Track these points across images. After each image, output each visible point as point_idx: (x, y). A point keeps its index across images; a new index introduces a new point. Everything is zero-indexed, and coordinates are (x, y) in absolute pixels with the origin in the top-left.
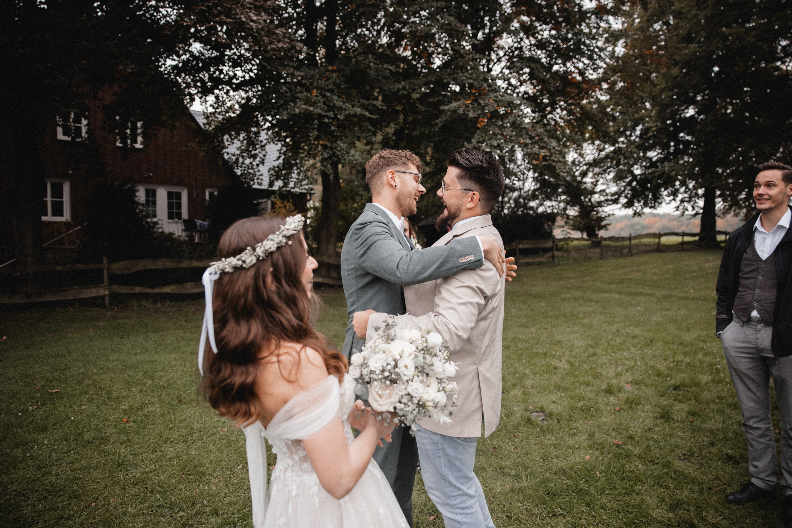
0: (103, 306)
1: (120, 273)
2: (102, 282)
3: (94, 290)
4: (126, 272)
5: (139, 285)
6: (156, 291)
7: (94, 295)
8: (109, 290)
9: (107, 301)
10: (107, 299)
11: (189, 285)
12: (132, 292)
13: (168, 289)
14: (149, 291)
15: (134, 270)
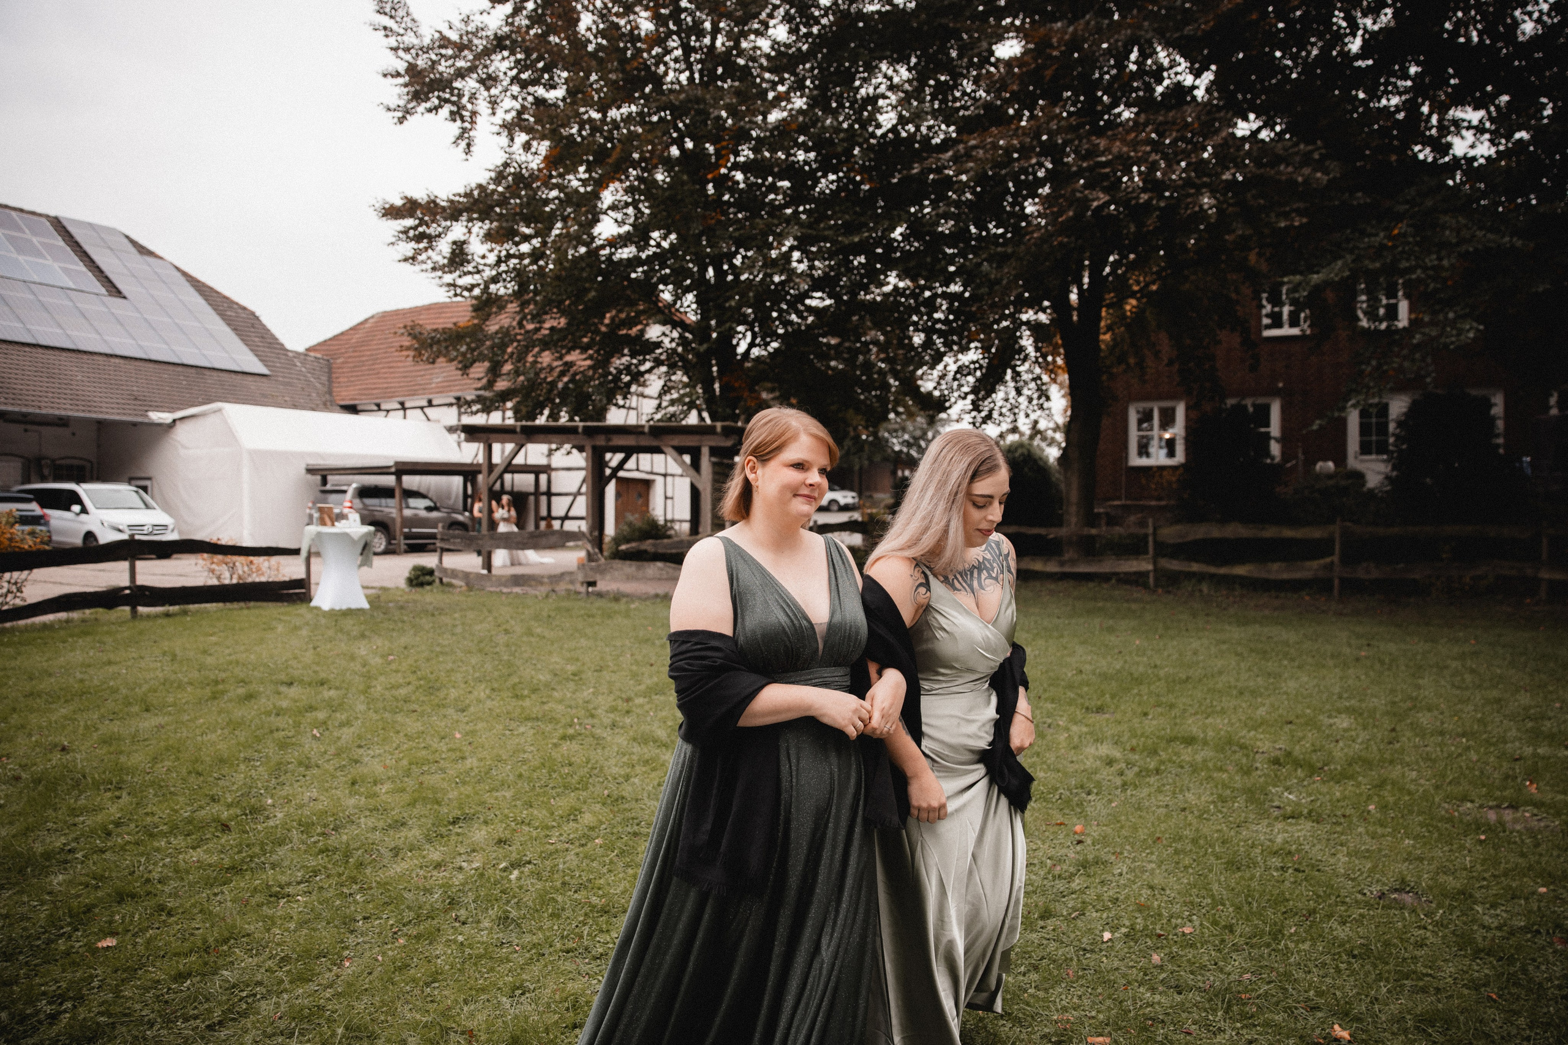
0: (1145, 586)
1: (1171, 541)
2: (1146, 552)
3: (1135, 563)
4: (1180, 541)
5: (1197, 561)
6: (1223, 571)
7: (1134, 569)
8: (1155, 563)
9: (1151, 580)
10: (1151, 575)
11: (1275, 566)
12: (1187, 569)
13: (1240, 570)
14: (1212, 570)
15: (1190, 538)
